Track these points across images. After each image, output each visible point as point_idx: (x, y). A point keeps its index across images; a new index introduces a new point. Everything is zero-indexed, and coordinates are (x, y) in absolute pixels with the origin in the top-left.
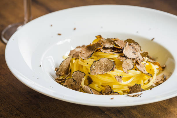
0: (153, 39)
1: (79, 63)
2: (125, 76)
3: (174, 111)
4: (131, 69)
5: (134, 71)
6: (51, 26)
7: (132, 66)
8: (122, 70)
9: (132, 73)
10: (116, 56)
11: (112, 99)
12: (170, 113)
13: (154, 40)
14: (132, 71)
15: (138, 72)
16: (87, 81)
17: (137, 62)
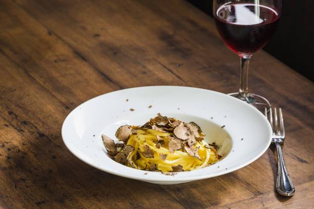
0: (224, 126)
1: (134, 139)
2: (170, 155)
3: (234, 192)
4: (178, 150)
5: (180, 152)
6: (127, 100)
7: (180, 147)
8: (168, 149)
9: (179, 153)
10: (166, 135)
11: (146, 174)
12: (229, 192)
13: (224, 128)
14: (179, 151)
15: (185, 154)
16: (136, 156)
17: (187, 143)
